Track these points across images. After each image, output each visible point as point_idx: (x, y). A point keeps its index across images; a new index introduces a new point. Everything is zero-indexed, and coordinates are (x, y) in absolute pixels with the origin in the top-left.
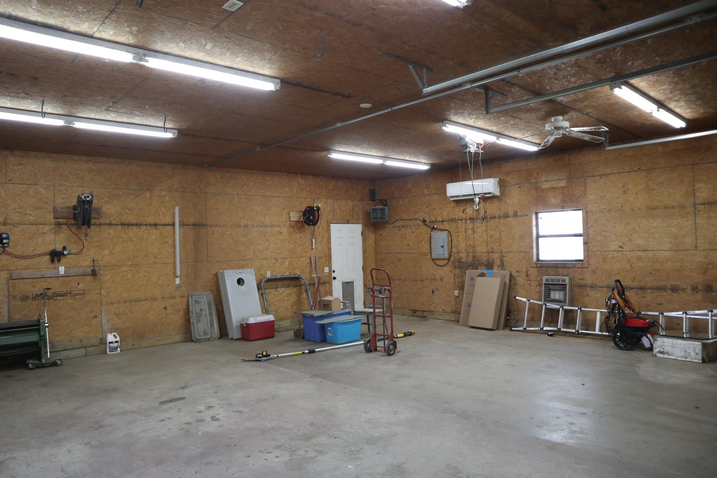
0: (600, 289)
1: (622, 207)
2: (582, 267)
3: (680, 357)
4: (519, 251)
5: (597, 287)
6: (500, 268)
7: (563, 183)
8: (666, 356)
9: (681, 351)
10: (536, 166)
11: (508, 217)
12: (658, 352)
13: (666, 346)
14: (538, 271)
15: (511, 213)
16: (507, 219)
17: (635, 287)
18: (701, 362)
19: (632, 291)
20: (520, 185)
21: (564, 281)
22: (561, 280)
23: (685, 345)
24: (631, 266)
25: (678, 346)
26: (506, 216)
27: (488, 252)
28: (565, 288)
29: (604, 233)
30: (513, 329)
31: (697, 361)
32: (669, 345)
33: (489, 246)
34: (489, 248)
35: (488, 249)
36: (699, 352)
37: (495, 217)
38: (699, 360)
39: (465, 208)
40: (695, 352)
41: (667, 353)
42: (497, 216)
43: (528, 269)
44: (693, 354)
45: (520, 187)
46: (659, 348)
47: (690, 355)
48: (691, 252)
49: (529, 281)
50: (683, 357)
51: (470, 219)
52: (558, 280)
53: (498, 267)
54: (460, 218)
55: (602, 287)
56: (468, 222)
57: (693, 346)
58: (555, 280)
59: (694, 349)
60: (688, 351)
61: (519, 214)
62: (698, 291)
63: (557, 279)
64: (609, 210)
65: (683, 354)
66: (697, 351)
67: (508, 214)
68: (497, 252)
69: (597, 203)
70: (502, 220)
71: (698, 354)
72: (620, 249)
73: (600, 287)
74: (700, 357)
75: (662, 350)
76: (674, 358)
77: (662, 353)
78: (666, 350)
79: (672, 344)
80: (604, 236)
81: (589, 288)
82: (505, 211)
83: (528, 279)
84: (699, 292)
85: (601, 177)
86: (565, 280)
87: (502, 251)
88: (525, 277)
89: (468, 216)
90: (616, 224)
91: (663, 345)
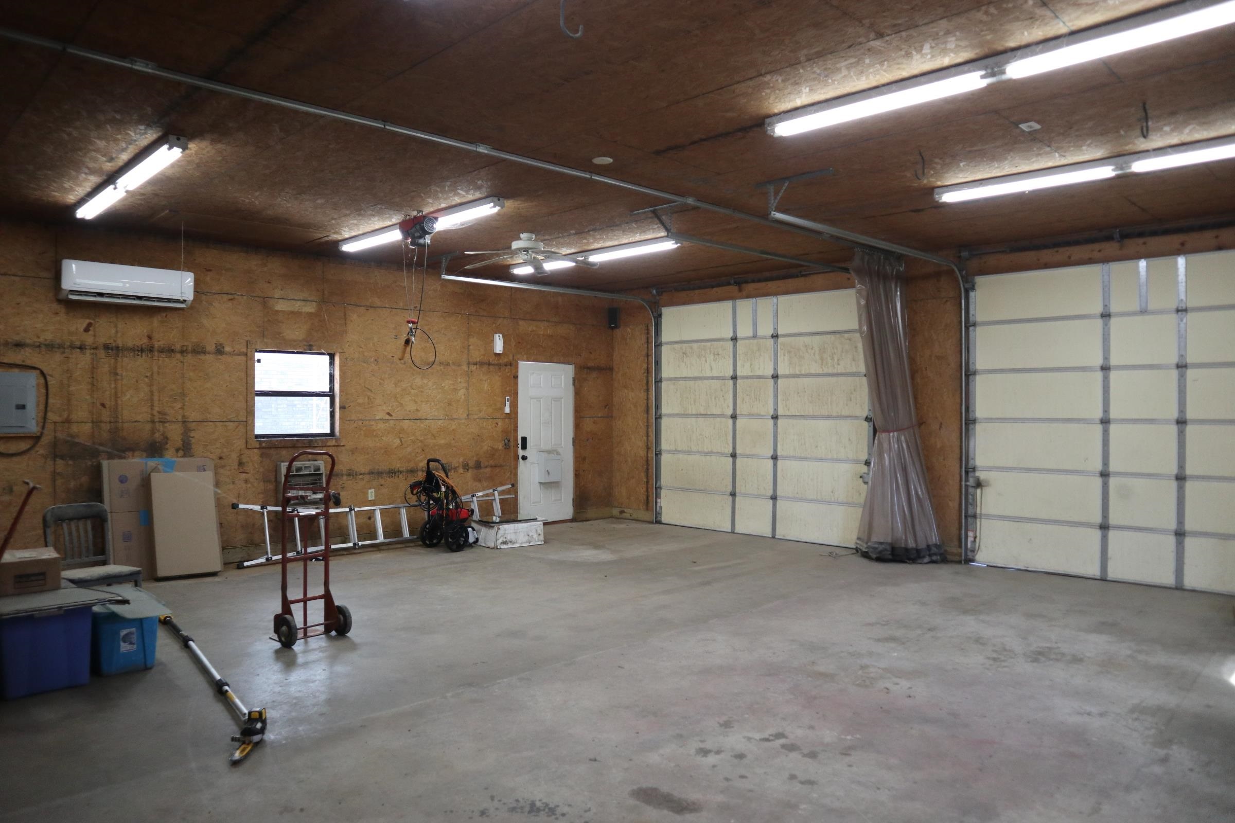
0: (361, 476)
1: (393, 357)
2: (337, 445)
3: (524, 543)
4: (224, 420)
5: (356, 475)
6: (181, 453)
7: (310, 308)
8: (510, 546)
9: (524, 535)
10: (265, 269)
11: (204, 352)
12: (501, 543)
13: (508, 533)
14: (262, 455)
15: (211, 347)
16: (202, 357)
17: (405, 470)
18: (543, 543)
19: (401, 476)
20: (231, 297)
21: (317, 468)
22: (312, 468)
23: (527, 528)
24: (401, 441)
25: (520, 530)
26: (199, 350)
27: (153, 422)
28: (320, 480)
29: (369, 393)
30: (246, 564)
31: (540, 543)
32: (512, 532)
33: (156, 409)
34: (155, 413)
35: (153, 415)
36: (541, 533)
37: (173, 351)
38: (541, 541)
39: (92, 321)
40: (537, 534)
41: (511, 542)
42: (178, 347)
43: (242, 452)
44: (535, 536)
45: (232, 299)
46: (502, 538)
47: (533, 538)
48: (463, 421)
49: (244, 474)
50: (527, 542)
51: (107, 347)
52: (308, 468)
53: (177, 450)
54: (78, 343)
55: (364, 474)
56: (102, 353)
57: (535, 527)
58: (303, 468)
59: (536, 530)
60: (531, 535)
61: (228, 349)
62: (469, 468)
63: (305, 467)
64: (375, 360)
65: (526, 538)
66: (539, 532)
67: (204, 347)
68: (174, 420)
69: (361, 347)
70: (189, 358)
71: (539, 535)
72: (388, 417)
73: (361, 474)
74: (542, 538)
75: (505, 540)
76: (519, 546)
77: (504, 543)
78: (509, 538)
79: (515, 530)
80: (369, 398)
81: (345, 478)
82: (195, 340)
83: (242, 471)
84: (470, 470)
85: (367, 309)
86: (319, 466)
87: (187, 420)
88: (236, 467)
89: (102, 340)
90: (383, 381)
91: (505, 533)
